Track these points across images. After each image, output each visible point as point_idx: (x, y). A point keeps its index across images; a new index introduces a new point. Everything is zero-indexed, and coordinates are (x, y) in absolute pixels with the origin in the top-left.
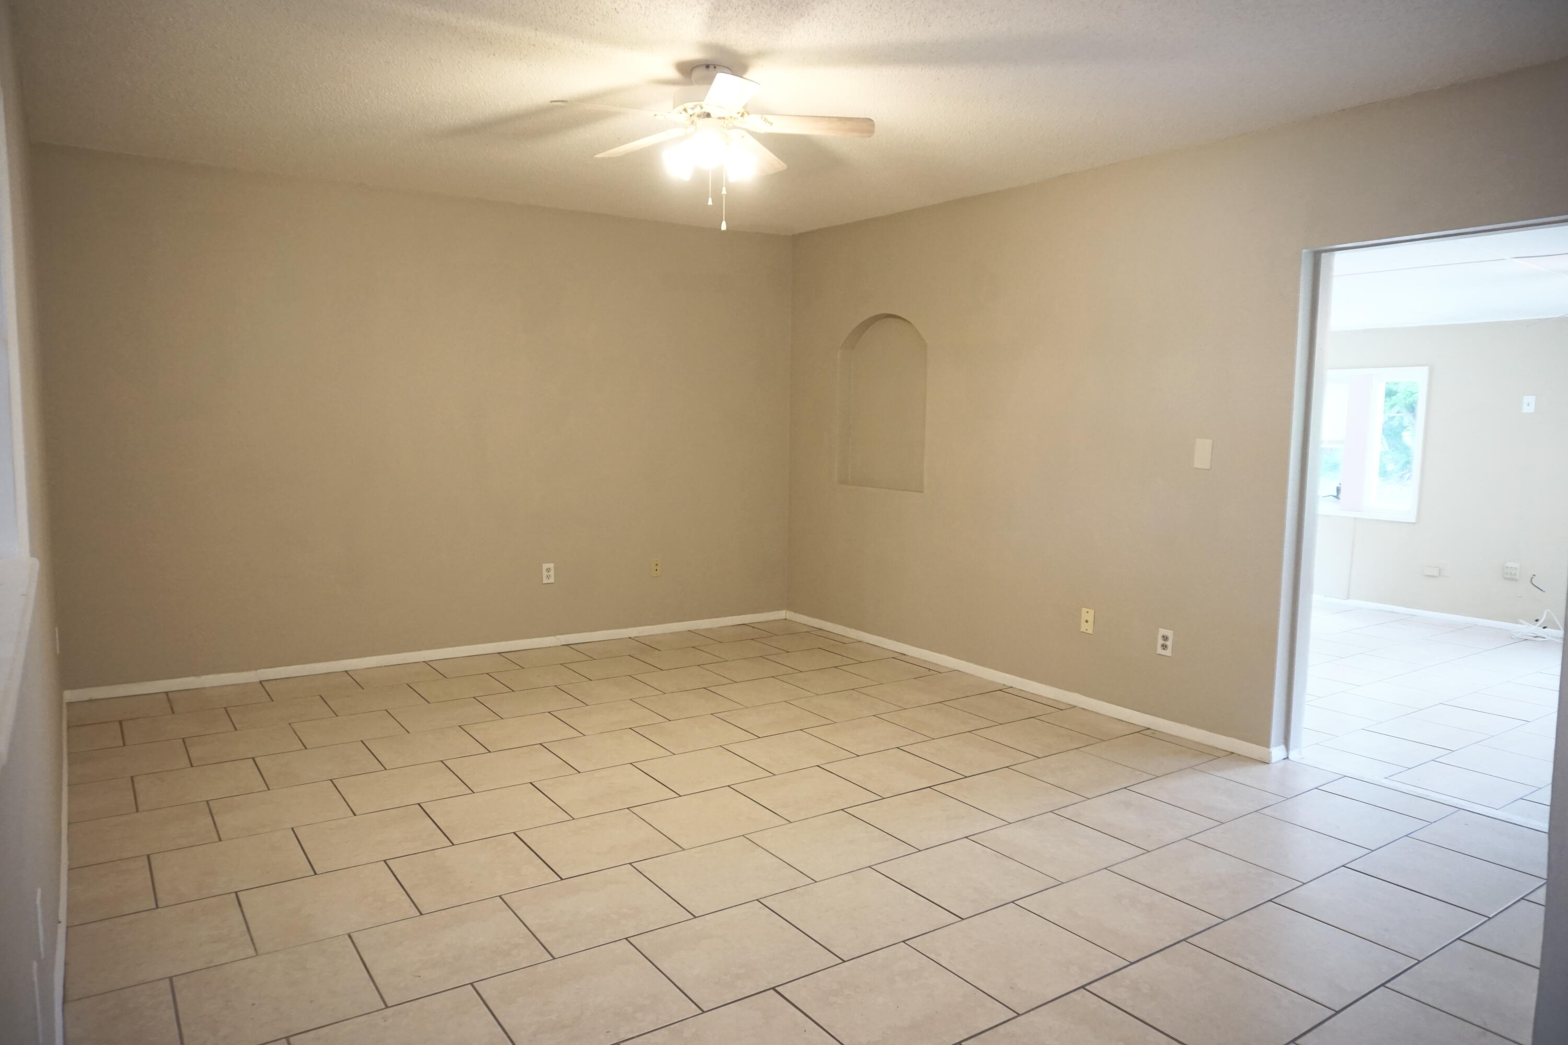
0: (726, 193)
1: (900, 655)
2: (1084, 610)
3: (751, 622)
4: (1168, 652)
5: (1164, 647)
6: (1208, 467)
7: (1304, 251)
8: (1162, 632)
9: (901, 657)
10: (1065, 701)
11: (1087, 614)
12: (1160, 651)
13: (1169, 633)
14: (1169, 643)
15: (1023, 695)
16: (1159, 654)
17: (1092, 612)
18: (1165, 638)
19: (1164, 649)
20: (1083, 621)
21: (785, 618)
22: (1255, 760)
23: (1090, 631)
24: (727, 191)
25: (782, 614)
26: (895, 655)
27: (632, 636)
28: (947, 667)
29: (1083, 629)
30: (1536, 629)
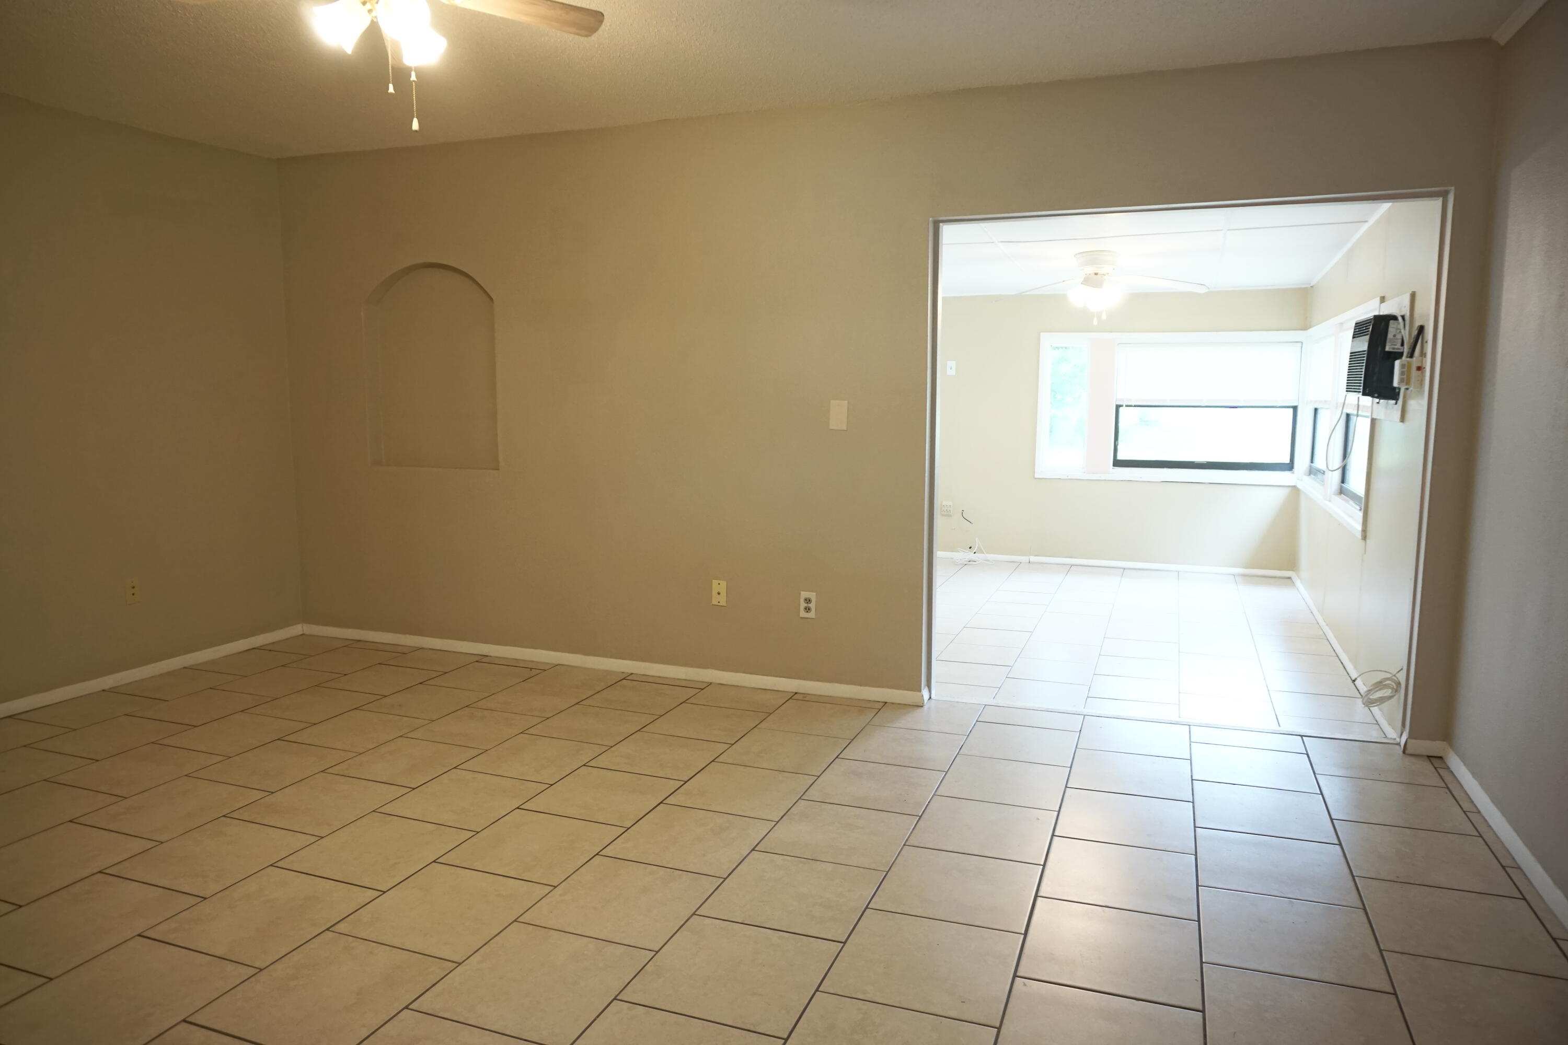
0: (415, 79)
1: (482, 657)
2: (715, 582)
3: (262, 644)
4: (812, 615)
5: (808, 609)
6: (845, 428)
7: (930, 219)
8: (804, 594)
9: (482, 659)
10: (700, 679)
11: (719, 587)
12: (803, 614)
13: (812, 595)
14: (812, 605)
15: (651, 680)
16: (802, 618)
17: (724, 584)
18: (808, 601)
19: (807, 612)
20: (714, 593)
21: (302, 633)
22: (909, 705)
23: (723, 603)
24: (417, 76)
25: (298, 629)
26: (477, 658)
27: (106, 687)
28: (547, 664)
29: (715, 602)
30: (970, 555)
